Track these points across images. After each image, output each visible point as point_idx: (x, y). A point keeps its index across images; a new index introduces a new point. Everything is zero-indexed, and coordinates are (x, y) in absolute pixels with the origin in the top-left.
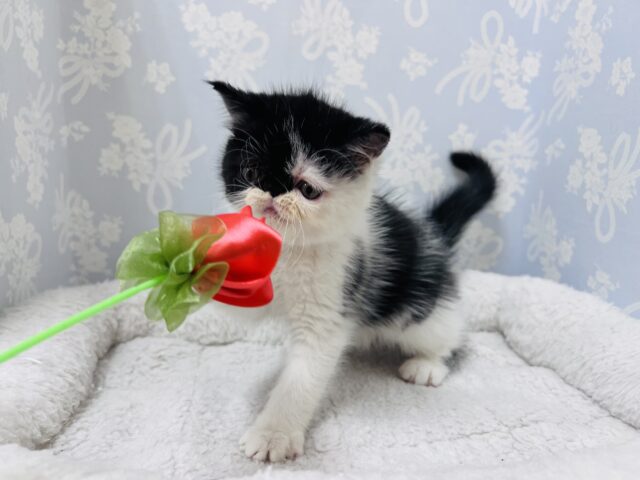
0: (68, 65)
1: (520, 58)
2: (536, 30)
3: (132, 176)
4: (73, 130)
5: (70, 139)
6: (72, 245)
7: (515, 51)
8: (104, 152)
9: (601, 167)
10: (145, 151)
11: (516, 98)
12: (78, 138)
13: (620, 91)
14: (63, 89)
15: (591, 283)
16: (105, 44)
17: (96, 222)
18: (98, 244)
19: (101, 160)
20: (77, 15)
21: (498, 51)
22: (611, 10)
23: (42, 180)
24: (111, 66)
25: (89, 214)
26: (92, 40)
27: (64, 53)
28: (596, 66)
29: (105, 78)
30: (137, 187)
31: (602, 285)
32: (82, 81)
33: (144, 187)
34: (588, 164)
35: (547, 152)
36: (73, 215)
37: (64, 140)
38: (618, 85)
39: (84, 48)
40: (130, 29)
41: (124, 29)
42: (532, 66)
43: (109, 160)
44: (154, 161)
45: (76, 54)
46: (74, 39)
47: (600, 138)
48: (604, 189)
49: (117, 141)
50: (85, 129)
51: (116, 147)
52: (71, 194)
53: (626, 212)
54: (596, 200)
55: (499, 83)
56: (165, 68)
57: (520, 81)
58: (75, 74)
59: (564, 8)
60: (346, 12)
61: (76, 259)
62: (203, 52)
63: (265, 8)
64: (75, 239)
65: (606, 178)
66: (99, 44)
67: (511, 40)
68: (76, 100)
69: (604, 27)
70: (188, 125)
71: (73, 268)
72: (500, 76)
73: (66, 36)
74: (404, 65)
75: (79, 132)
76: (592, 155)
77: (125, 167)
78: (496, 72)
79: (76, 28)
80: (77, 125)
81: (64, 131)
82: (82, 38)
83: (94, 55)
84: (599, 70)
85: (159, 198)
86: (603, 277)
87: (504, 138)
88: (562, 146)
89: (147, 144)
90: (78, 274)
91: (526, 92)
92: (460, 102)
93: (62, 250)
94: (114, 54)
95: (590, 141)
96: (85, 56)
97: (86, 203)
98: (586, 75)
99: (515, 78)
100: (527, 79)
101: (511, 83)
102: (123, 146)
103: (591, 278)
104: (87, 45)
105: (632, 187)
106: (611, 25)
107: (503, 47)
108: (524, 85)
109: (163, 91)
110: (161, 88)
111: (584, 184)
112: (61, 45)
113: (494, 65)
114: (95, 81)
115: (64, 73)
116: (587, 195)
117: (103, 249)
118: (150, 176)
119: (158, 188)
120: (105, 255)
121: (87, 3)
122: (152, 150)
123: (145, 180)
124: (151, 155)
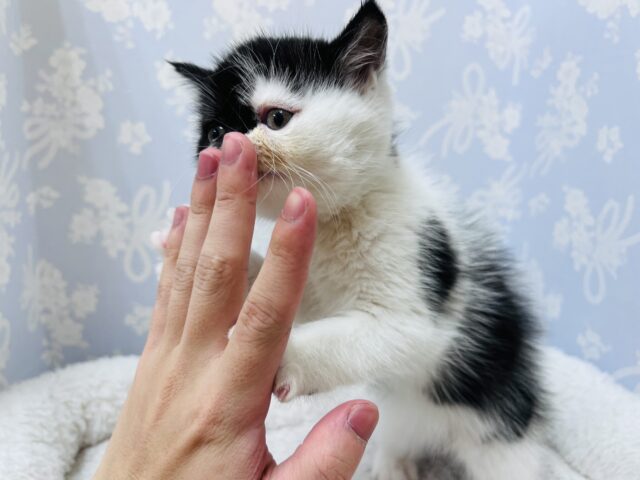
0: (33, 128)
1: (501, 109)
2: (515, 81)
3: (107, 242)
4: (41, 196)
5: (38, 207)
6: (44, 319)
7: (495, 102)
8: (76, 218)
9: (589, 229)
10: (121, 215)
11: (498, 148)
12: (46, 204)
13: (608, 159)
14: (28, 154)
15: (581, 340)
16: (74, 104)
17: (69, 292)
18: (72, 315)
19: (73, 227)
20: (42, 74)
21: (480, 102)
22: (596, 76)
23: (9, 259)
24: (82, 128)
25: (62, 285)
26: (60, 100)
27: (30, 114)
28: (581, 129)
29: (75, 140)
30: (113, 253)
31: (592, 345)
32: (50, 144)
33: (121, 254)
34: (575, 224)
35: (531, 204)
36: (44, 287)
37: (32, 210)
38: (605, 151)
39: (52, 108)
40: (102, 88)
41: (95, 88)
42: (513, 117)
43: (82, 227)
44: (131, 226)
45: (42, 115)
46: (40, 100)
47: (586, 200)
48: (593, 252)
49: (90, 206)
50: (55, 194)
51: (90, 213)
52: (41, 265)
53: (616, 278)
54: (584, 261)
55: (480, 134)
56: (141, 127)
57: (501, 131)
58: (41, 137)
59: (545, 66)
61: (47, 332)
64: (47, 311)
65: (594, 240)
66: (68, 104)
67: (492, 92)
68: (43, 164)
69: (589, 94)
70: (166, 185)
71: (45, 343)
72: (482, 127)
73: (31, 96)
75: (48, 198)
76: (579, 216)
77: (99, 234)
78: (478, 123)
79: (41, 88)
80: (46, 190)
81: (31, 198)
82: (49, 98)
83: (62, 116)
84: (584, 134)
85: (137, 266)
86: (593, 337)
87: (487, 187)
88: (547, 201)
89: (123, 208)
90: (50, 348)
91: (507, 142)
92: (444, 153)
93: (32, 327)
94: (84, 115)
95: (576, 201)
96: (53, 117)
97: (57, 274)
98: (570, 136)
99: (497, 128)
100: (508, 129)
101: (493, 134)
102: (96, 211)
103: (580, 336)
104: (54, 106)
105: (622, 254)
106: (596, 91)
107: (485, 99)
108: (505, 135)
109: (138, 152)
110: (136, 149)
111: (571, 243)
112: (25, 107)
113: (476, 117)
114: (64, 143)
115: (29, 136)
116: (574, 254)
117: (77, 320)
118: (127, 242)
119: (136, 254)
120: (80, 327)
121: (53, 61)
122: (128, 214)
123: (122, 246)
124: (127, 220)
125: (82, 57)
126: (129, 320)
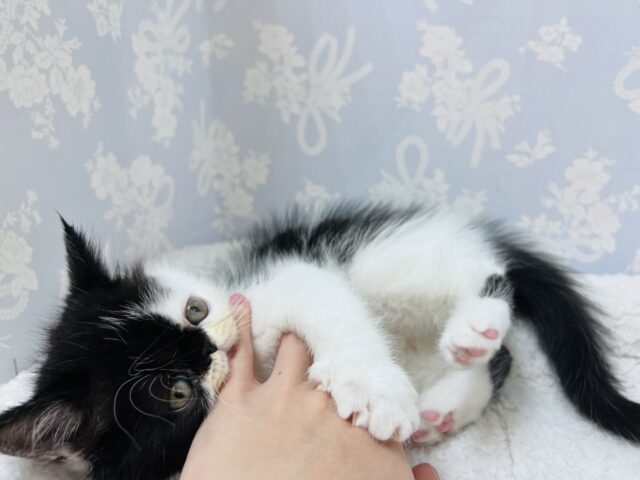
3: (280, 104)
4: (216, 45)
5: (213, 57)
6: (216, 185)
8: (250, 73)
10: (297, 71)
12: (221, 55)
17: (242, 158)
18: (243, 185)
19: (246, 83)
23: (175, 111)
25: (235, 149)
30: (286, 119)
33: (295, 118)
36: (217, 149)
37: (206, 58)
43: (255, 83)
44: (307, 85)
49: (264, 58)
50: (229, 43)
51: (263, 66)
52: (214, 125)
61: (220, 200)
64: (219, 177)
68: (219, 6)
70: (351, 32)
71: (217, 210)
75: (223, 47)
77: (273, 93)
80: (220, 38)
81: (205, 47)
85: (312, 136)
89: (299, 61)
90: (222, 216)
93: (203, 191)
97: (230, 136)
102: (271, 64)
117: (249, 191)
118: (302, 105)
119: (311, 120)
120: (251, 199)
122: (305, 69)
123: (296, 109)
124: (304, 77)
126: (299, 197)
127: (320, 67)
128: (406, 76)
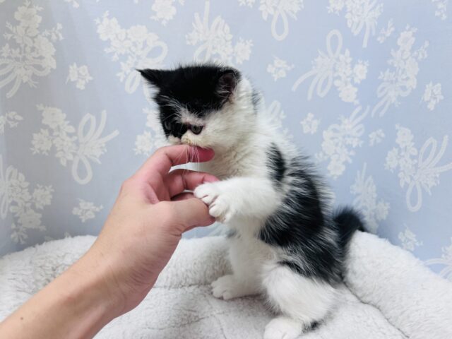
0: (2, 66)
1: (353, 65)
2: (365, 45)
3: (59, 155)
4: (9, 118)
5: (7, 126)
6: (12, 209)
7: (349, 60)
8: (36, 136)
9: (413, 157)
10: (70, 135)
11: (349, 94)
12: (12, 125)
13: (431, 106)
15: (401, 237)
16: (33, 49)
17: (31, 190)
18: (33, 207)
19: (33, 142)
20: (8, 25)
21: (338, 59)
22: (427, 44)
24: (40, 68)
25: (25, 184)
26: (22, 46)
28: (412, 84)
29: (34, 77)
30: (63, 163)
31: (409, 240)
32: (15, 79)
33: (69, 163)
34: (403, 154)
35: (370, 136)
36: (12, 186)
37: (2, 129)
38: (429, 101)
39: (16, 52)
40: (54, 37)
41: (49, 38)
42: (361, 71)
43: (40, 143)
44: (77, 143)
45: (9, 57)
46: (7, 45)
47: (412, 137)
48: (414, 174)
49: (46, 127)
50: (20, 118)
51: (46, 132)
52: (10, 169)
53: (430, 194)
54: (408, 180)
55: (337, 83)
56: (84, 69)
57: (352, 81)
58: (9, 74)
59: (388, 34)
60: (227, 28)
61: (15, 220)
62: (115, 57)
63: (164, 23)
64: (14, 203)
65: (416, 166)
66: (28, 50)
67: (347, 52)
68: (10, 94)
69: (421, 57)
70: (104, 113)
71: (13, 226)
72: (339, 78)
74: (270, 69)
75: (14, 120)
76: (406, 147)
77: (53, 148)
78: (336, 75)
79: (9, 36)
80: (12, 114)
82: (14, 44)
83: (24, 59)
84: (414, 87)
85: (82, 173)
86: (410, 235)
87: (340, 123)
88: (383, 135)
89: (72, 129)
90: (17, 230)
91: (356, 90)
92: (310, 97)
93: (4, 216)
94: (41, 58)
95: (404, 137)
96: (17, 59)
97: (22, 177)
98: (404, 88)
99: (349, 79)
100: (357, 81)
101: (346, 83)
102: (51, 131)
103: (401, 233)
104: (18, 50)
105: (436, 177)
106: (426, 56)
107: (342, 57)
108: (355, 85)
109: (83, 88)
110: (81, 85)
111: (398, 167)
113: (335, 70)
114: (25, 79)
116: (400, 175)
117: (38, 211)
118: (74, 154)
119: (81, 163)
120: (40, 216)
121: (17, 16)
122: (75, 134)
123: (70, 157)
124: (75, 138)
125: (38, 13)
126: (76, 211)
127: (85, 133)
128: (139, 137)
